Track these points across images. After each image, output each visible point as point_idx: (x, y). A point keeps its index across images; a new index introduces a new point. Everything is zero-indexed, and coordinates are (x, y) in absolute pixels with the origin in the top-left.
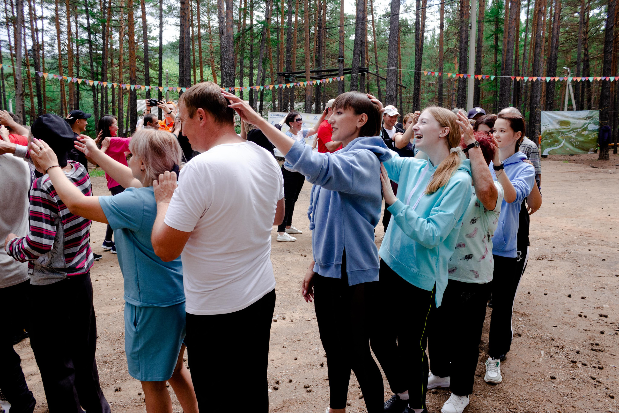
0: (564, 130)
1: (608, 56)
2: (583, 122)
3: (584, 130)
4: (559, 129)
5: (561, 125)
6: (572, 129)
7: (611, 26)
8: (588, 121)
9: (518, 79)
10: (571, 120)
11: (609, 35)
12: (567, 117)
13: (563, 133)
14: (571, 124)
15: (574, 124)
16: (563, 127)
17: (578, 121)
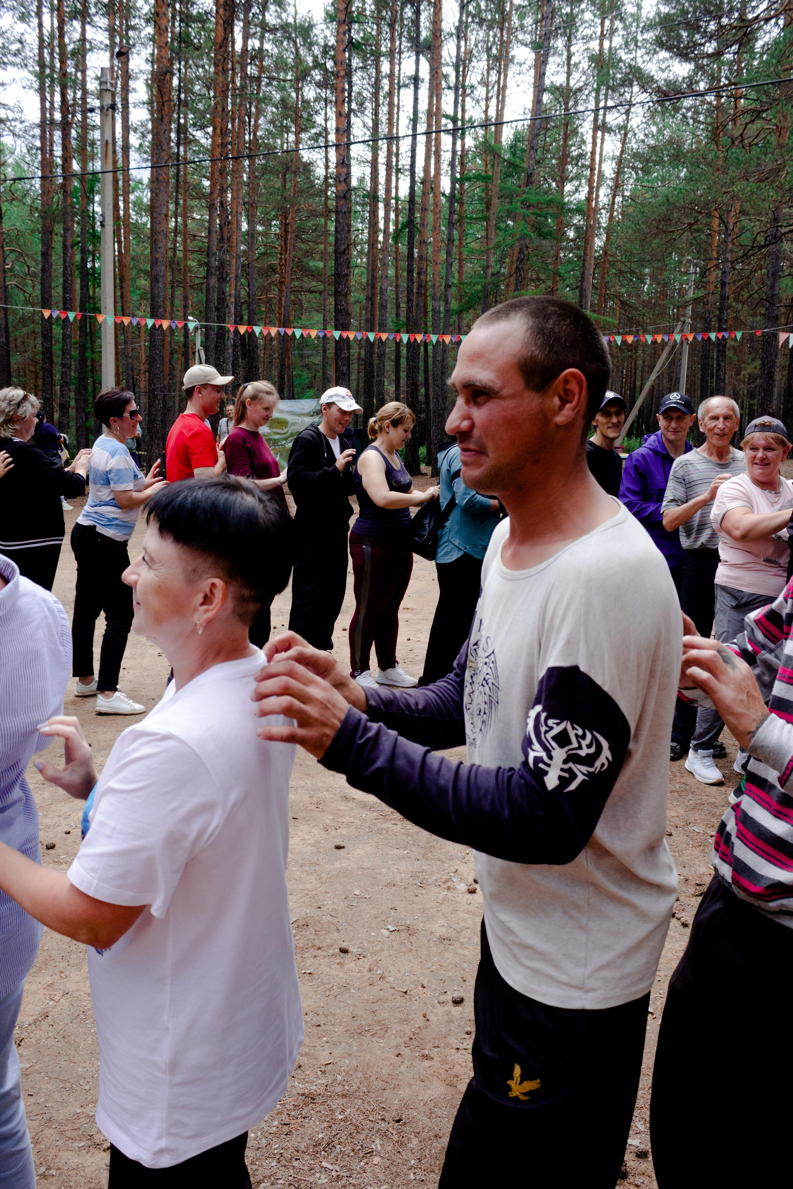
0: (277, 437)
1: (341, 301)
4: (269, 434)
7: (343, 247)
9: (242, 329)
10: (289, 418)
11: (341, 264)
13: (276, 441)
14: (289, 425)
15: (294, 424)
16: (275, 430)
17: (299, 419)
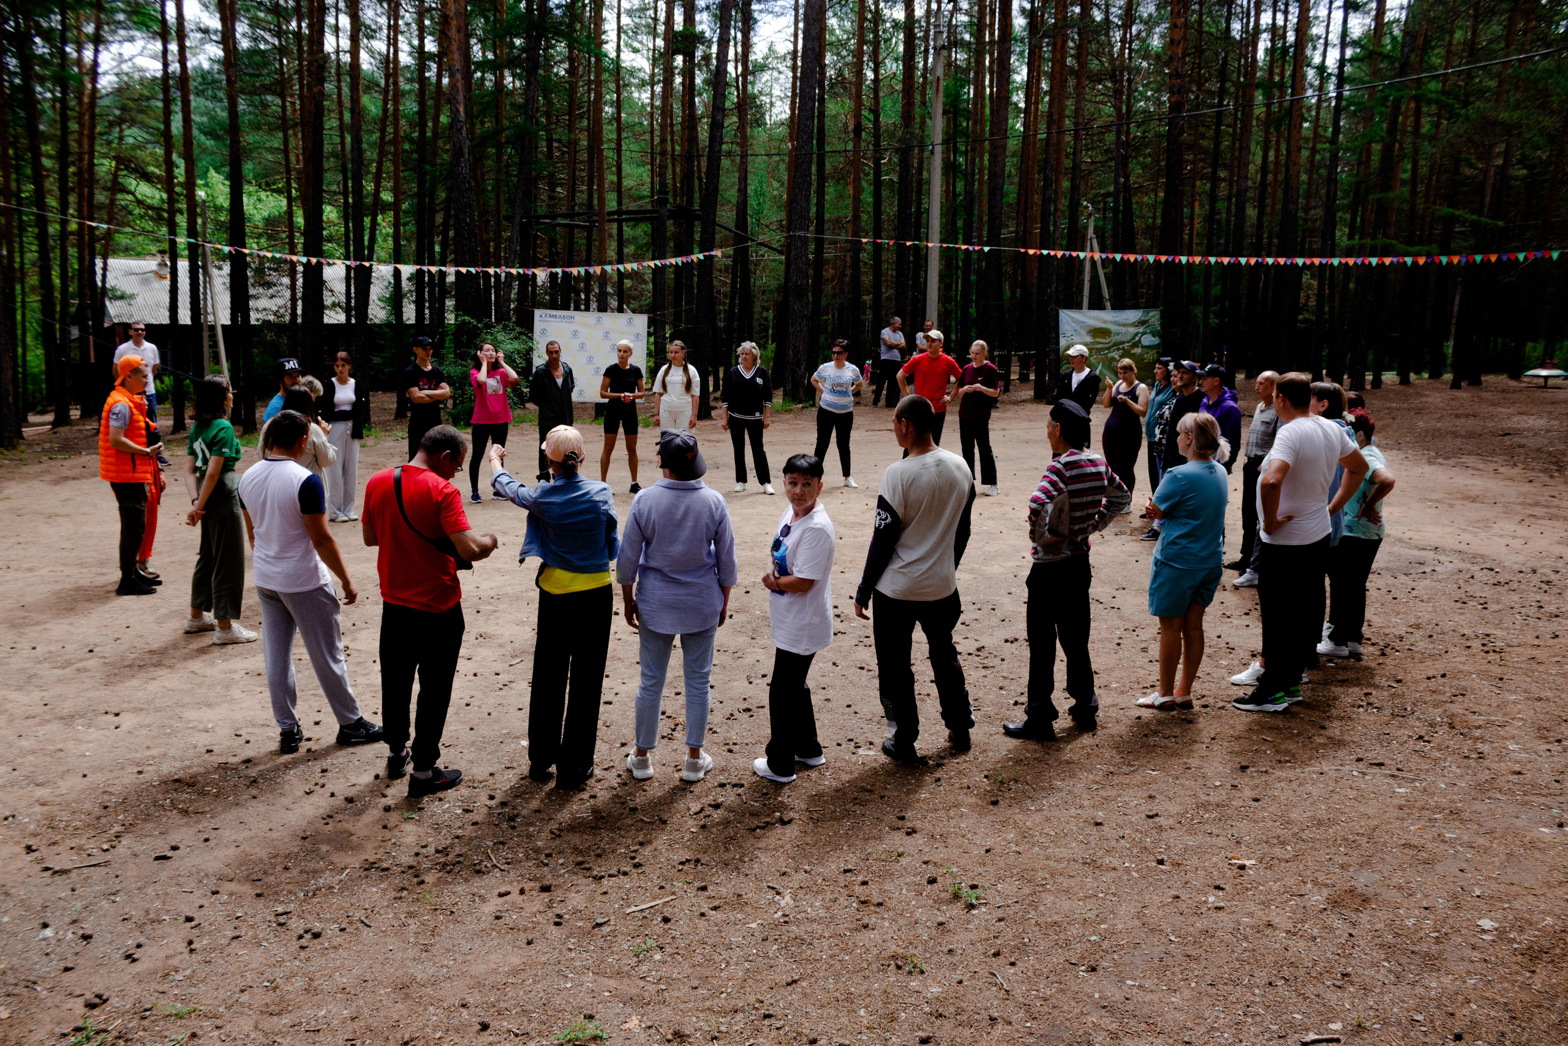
0: (1099, 346)
2: (1133, 330)
3: (1136, 345)
5: (1094, 337)
6: (1115, 344)
8: (1141, 330)
10: (1113, 328)
12: (1105, 322)
14: (1112, 335)
15: (1118, 334)
16: (1098, 340)
17: (1123, 330)
